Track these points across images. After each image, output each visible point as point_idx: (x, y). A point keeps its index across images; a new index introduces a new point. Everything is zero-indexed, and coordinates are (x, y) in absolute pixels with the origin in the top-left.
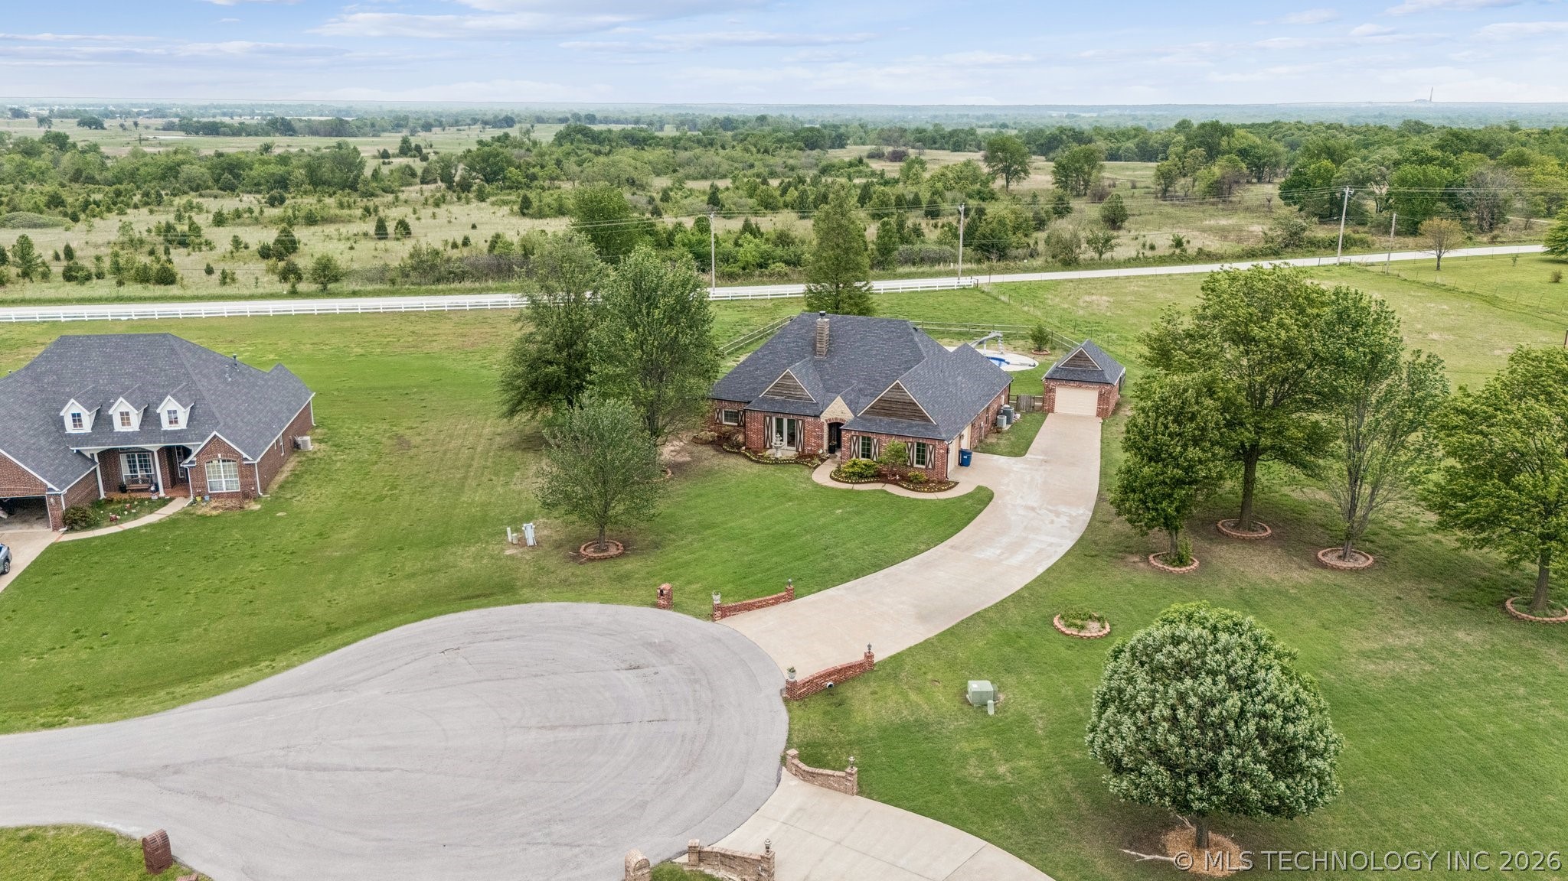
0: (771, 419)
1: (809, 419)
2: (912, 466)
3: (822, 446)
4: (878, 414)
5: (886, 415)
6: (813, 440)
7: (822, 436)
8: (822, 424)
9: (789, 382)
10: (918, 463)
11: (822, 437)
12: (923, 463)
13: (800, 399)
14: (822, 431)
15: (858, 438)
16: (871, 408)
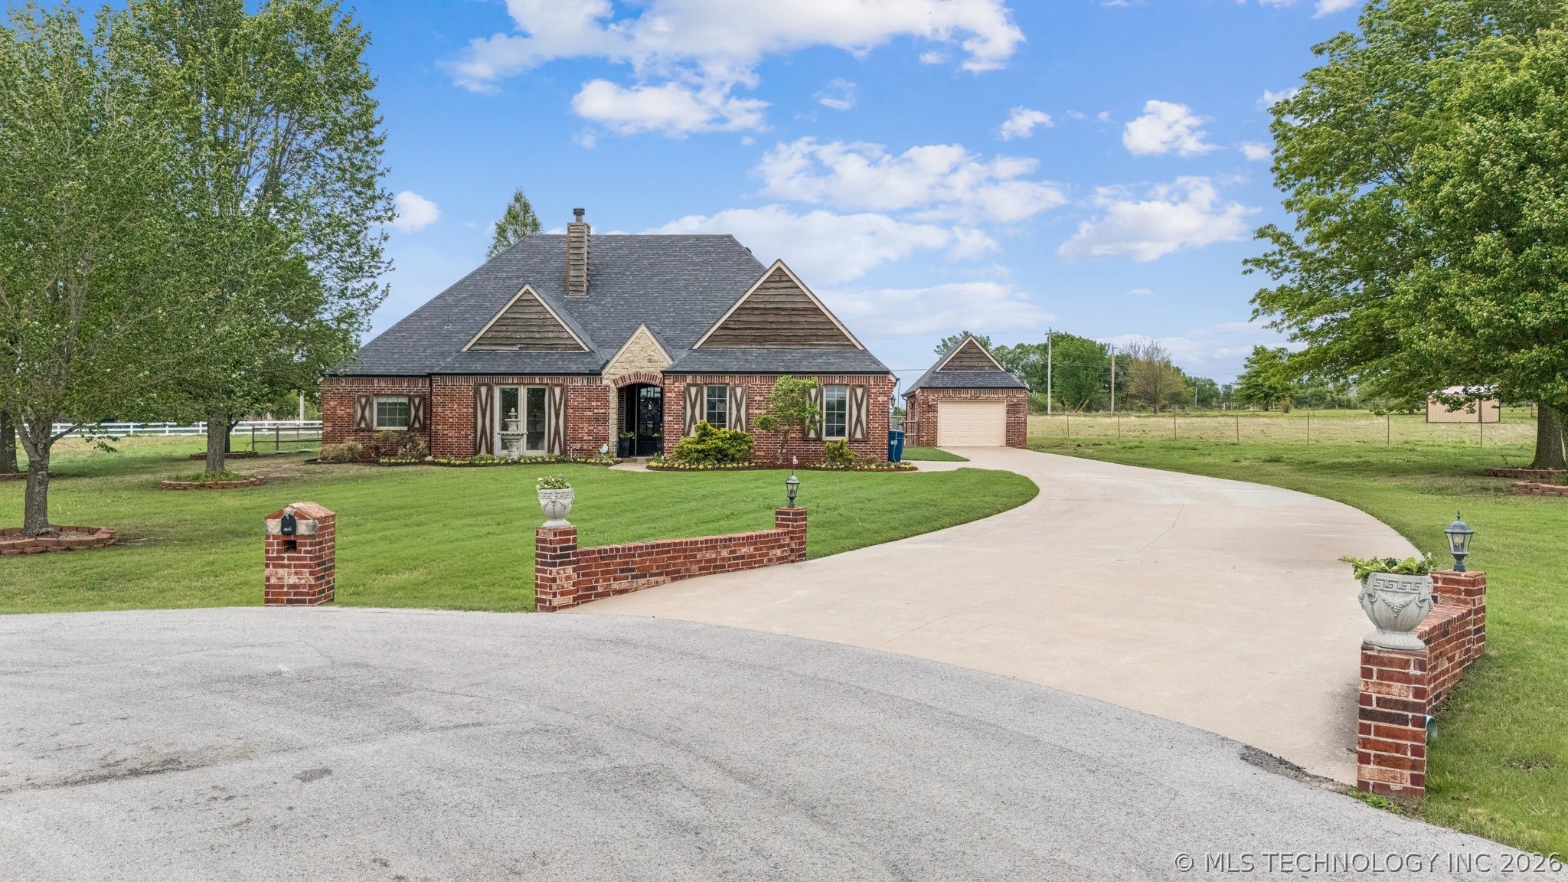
0: (490, 391)
1: (578, 382)
2: (819, 438)
3: (605, 439)
4: (738, 339)
5: (755, 340)
6: (586, 427)
7: (606, 416)
8: (606, 389)
9: (530, 314)
10: (830, 433)
11: (604, 420)
12: (841, 432)
13: (551, 347)
14: (606, 405)
15: (700, 392)
16: (722, 328)
